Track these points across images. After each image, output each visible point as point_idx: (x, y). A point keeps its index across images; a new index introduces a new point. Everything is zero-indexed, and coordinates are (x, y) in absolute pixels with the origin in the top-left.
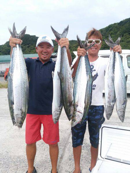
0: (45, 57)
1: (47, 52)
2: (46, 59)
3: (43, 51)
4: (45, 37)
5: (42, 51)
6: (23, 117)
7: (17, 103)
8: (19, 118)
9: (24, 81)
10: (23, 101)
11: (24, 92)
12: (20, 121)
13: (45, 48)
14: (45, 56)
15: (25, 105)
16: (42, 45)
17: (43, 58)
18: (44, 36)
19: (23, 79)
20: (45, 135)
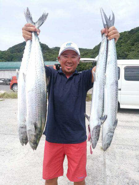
0: (69, 69)
1: (72, 62)
2: (70, 71)
3: (68, 62)
4: (70, 44)
5: (66, 62)
6: (38, 134)
7: (29, 114)
8: (32, 135)
9: (39, 83)
10: (37, 111)
11: (40, 99)
12: (34, 140)
13: (70, 58)
14: (69, 67)
15: (40, 118)
16: (66, 54)
17: (67, 70)
18: (69, 42)
19: (39, 81)
20: (70, 169)
